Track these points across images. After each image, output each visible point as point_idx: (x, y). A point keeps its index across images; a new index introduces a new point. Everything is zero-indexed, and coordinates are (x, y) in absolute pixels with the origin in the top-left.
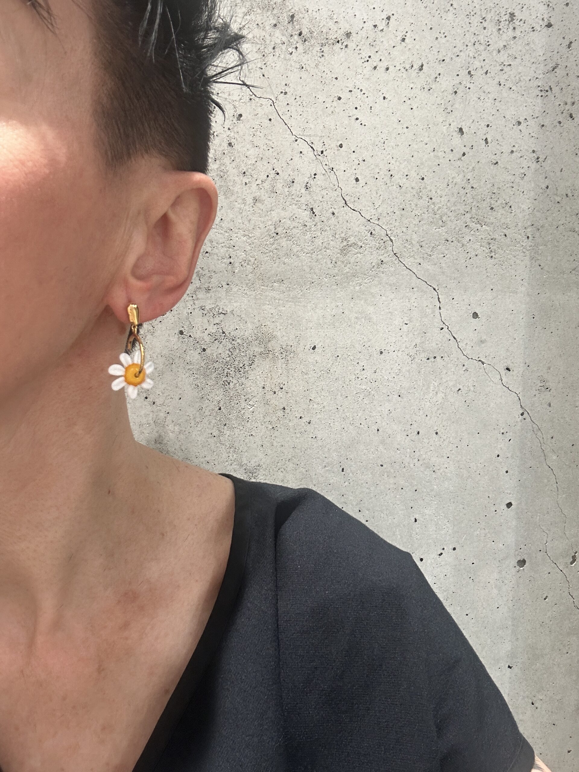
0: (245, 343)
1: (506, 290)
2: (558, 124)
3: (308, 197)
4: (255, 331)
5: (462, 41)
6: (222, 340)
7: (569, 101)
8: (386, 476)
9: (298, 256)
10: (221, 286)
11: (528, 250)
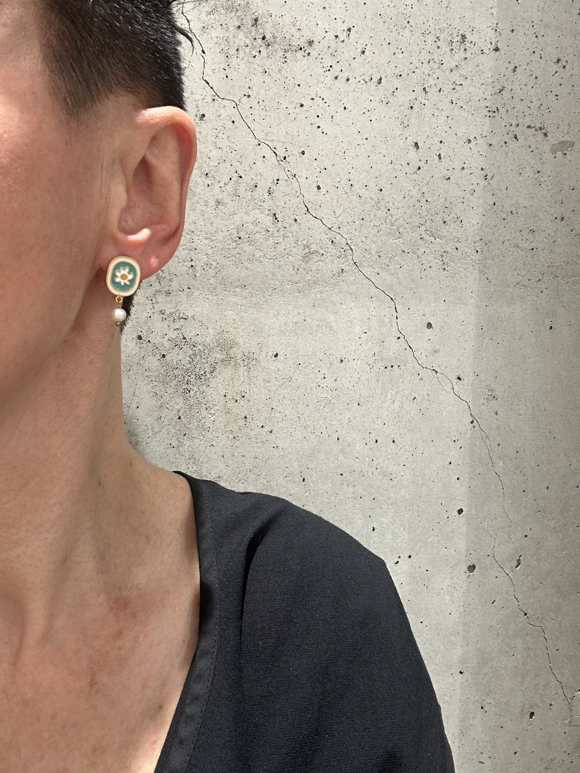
0: (206, 350)
1: (457, 301)
2: (504, 144)
3: (271, 202)
4: (217, 338)
5: (418, 58)
6: (183, 346)
7: (514, 123)
8: (346, 485)
9: (261, 262)
10: (182, 290)
11: (477, 264)
